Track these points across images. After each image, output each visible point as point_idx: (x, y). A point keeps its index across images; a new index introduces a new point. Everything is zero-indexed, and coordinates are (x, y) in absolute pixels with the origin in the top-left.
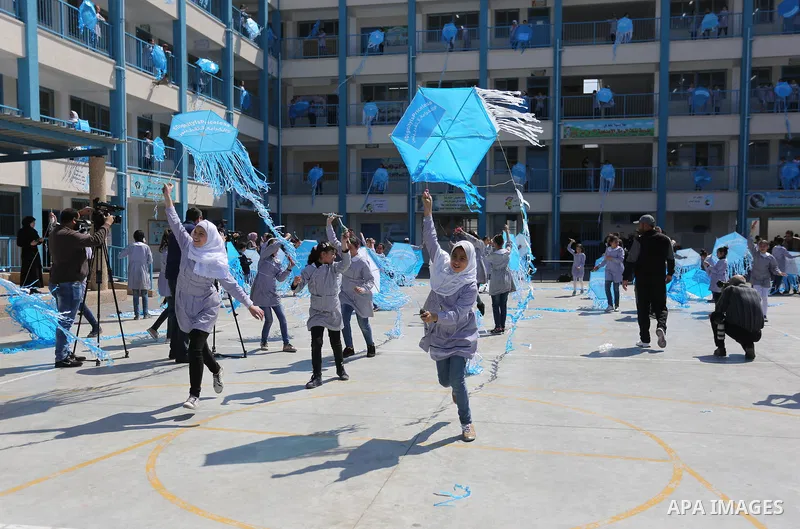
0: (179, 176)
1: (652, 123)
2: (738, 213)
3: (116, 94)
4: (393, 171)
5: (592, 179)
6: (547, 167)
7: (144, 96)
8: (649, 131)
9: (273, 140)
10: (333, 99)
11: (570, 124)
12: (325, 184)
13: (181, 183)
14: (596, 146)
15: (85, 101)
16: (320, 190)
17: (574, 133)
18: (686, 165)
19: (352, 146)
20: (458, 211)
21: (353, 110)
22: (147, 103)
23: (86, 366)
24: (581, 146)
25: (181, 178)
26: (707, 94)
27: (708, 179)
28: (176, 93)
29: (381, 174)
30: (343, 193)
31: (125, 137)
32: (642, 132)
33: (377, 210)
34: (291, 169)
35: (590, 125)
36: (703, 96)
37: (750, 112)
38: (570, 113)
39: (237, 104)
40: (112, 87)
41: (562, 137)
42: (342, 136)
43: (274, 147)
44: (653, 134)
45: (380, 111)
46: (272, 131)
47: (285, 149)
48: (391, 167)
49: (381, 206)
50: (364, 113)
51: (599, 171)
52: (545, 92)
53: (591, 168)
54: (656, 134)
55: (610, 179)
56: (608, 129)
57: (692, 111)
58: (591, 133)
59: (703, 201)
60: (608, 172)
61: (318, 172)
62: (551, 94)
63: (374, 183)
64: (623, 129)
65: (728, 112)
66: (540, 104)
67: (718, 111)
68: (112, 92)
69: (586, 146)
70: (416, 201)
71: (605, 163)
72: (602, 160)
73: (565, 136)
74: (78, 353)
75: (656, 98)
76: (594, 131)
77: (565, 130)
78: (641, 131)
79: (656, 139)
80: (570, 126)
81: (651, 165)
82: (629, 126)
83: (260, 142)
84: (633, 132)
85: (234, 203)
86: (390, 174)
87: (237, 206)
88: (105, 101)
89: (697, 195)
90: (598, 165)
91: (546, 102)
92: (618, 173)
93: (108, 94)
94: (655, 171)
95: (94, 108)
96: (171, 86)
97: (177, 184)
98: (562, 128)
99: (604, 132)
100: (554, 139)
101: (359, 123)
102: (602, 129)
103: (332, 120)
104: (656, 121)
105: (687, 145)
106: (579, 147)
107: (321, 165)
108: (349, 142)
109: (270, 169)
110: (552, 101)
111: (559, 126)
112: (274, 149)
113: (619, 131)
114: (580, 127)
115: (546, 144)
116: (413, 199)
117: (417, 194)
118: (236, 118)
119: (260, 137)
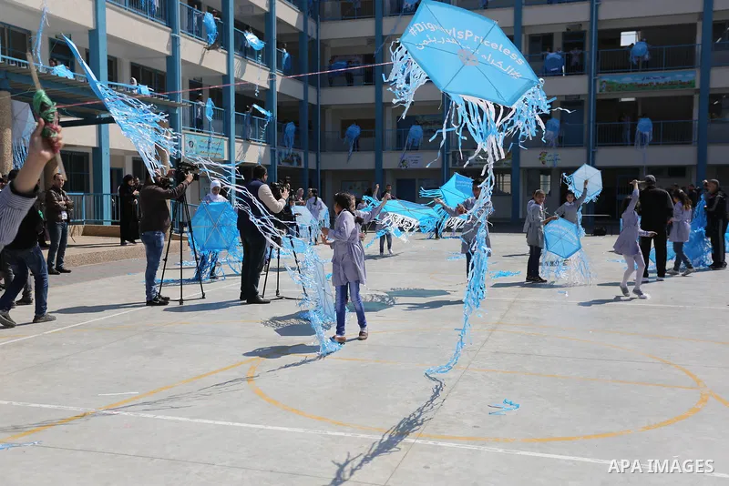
0: (227, 134)
1: (693, 75)
3: (171, 60)
4: (428, 127)
5: (629, 133)
6: (582, 121)
7: (196, 61)
8: (689, 83)
9: (312, 99)
10: (369, 58)
11: (607, 78)
12: (362, 141)
13: (229, 142)
14: (633, 99)
15: (143, 67)
16: (357, 148)
17: (610, 87)
19: (390, 105)
22: (199, 67)
23: (171, 304)
24: (618, 99)
25: (230, 137)
28: (224, 57)
29: (416, 131)
30: (379, 150)
31: (180, 100)
32: (683, 85)
33: (412, 166)
34: (329, 127)
35: (627, 79)
38: (606, 68)
39: (279, 66)
40: (168, 53)
41: (598, 92)
42: (379, 95)
43: (313, 105)
44: (693, 86)
46: (312, 91)
47: (324, 108)
48: (425, 123)
49: (416, 161)
51: (636, 125)
52: (581, 46)
53: (628, 123)
54: (697, 86)
55: (647, 133)
56: (646, 82)
58: (627, 87)
60: (645, 125)
61: (355, 130)
62: (587, 48)
63: (409, 140)
64: (661, 81)
66: (575, 59)
68: (168, 57)
69: (623, 100)
70: (450, 156)
72: (640, 113)
73: (601, 91)
74: (164, 294)
75: (698, 49)
76: (631, 84)
77: (601, 84)
78: (681, 83)
79: (698, 91)
80: (607, 80)
81: (691, 117)
82: (668, 79)
83: (301, 101)
84: (672, 85)
85: (277, 160)
86: (424, 131)
87: (279, 163)
88: (162, 67)
90: (635, 120)
91: (582, 56)
92: (656, 127)
93: (164, 61)
94: (695, 124)
95: (151, 73)
96: (220, 50)
97: (226, 143)
98: (598, 83)
99: (641, 85)
100: (589, 94)
102: (640, 82)
103: (369, 79)
104: (698, 72)
106: (616, 101)
107: (358, 122)
108: (384, 100)
109: (310, 127)
110: (587, 55)
111: (595, 80)
112: (313, 107)
113: (657, 83)
114: (615, 81)
115: (581, 99)
116: (448, 155)
117: (451, 151)
118: (279, 79)
119: (301, 97)
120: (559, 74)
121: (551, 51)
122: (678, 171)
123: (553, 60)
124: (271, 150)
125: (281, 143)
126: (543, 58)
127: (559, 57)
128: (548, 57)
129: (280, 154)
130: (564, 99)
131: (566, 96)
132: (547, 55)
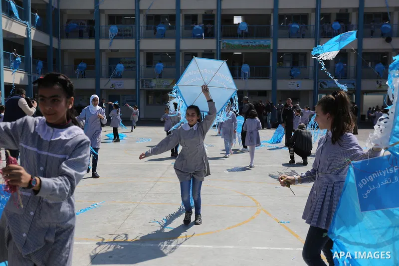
1: (269, 42)
2: (314, 91)
4: (128, 65)
5: (238, 71)
8: (268, 46)
9: (55, 45)
10: (91, 22)
11: (226, 41)
14: (241, 53)
16: (84, 75)
17: (228, 46)
18: (288, 65)
19: (104, 50)
20: (164, 88)
21: (103, 29)
26: (298, 27)
27: (299, 73)
29: (120, 67)
30: (98, 78)
33: (117, 87)
34: (66, 63)
35: (236, 42)
36: (295, 28)
37: (320, 37)
38: (226, 35)
41: (221, 48)
42: (97, 44)
43: (56, 49)
44: (269, 48)
45: (119, 30)
46: (55, 40)
47: (63, 51)
48: (126, 62)
49: (120, 85)
50: (110, 31)
51: (241, 67)
53: (237, 66)
54: (272, 48)
55: (247, 72)
56: (246, 44)
57: (291, 36)
58: (237, 47)
59: (296, 84)
60: (246, 68)
61: (83, 65)
62: (216, 24)
63: (115, 72)
64: (254, 44)
65: (309, 37)
67: (303, 36)
69: (235, 53)
70: (141, 82)
71: (245, 63)
72: (243, 62)
73: (223, 48)
75: (272, 28)
76: (239, 45)
77: (223, 44)
78: (264, 46)
79: (272, 51)
80: (226, 42)
81: (269, 65)
82: (257, 43)
83: (48, 46)
84: (260, 46)
86: (125, 67)
89: (293, 81)
91: (213, 28)
94: (271, 69)
98: (221, 43)
99: (244, 46)
100: (217, 49)
101: (107, 37)
102: (243, 44)
103: (91, 35)
104: (272, 40)
105: (288, 54)
106: (232, 53)
107: (85, 61)
108: (101, 48)
109: (54, 62)
110: (216, 28)
111: (220, 42)
112: (56, 51)
113: (252, 46)
114: (231, 43)
115: (213, 52)
116: (139, 81)
117: (141, 79)
118: (33, 32)
119: (48, 43)
120: (201, 37)
121: (196, 25)
122: (263, 93)
123: (198, 29)
124: (29, 76)
125: (35, 71)
126: (192, 28)
127: (201, 28)
128: (195, 28)
129: (34, 78)
130: (203, 52)
131: (205, 50)
132: (194, 26)
